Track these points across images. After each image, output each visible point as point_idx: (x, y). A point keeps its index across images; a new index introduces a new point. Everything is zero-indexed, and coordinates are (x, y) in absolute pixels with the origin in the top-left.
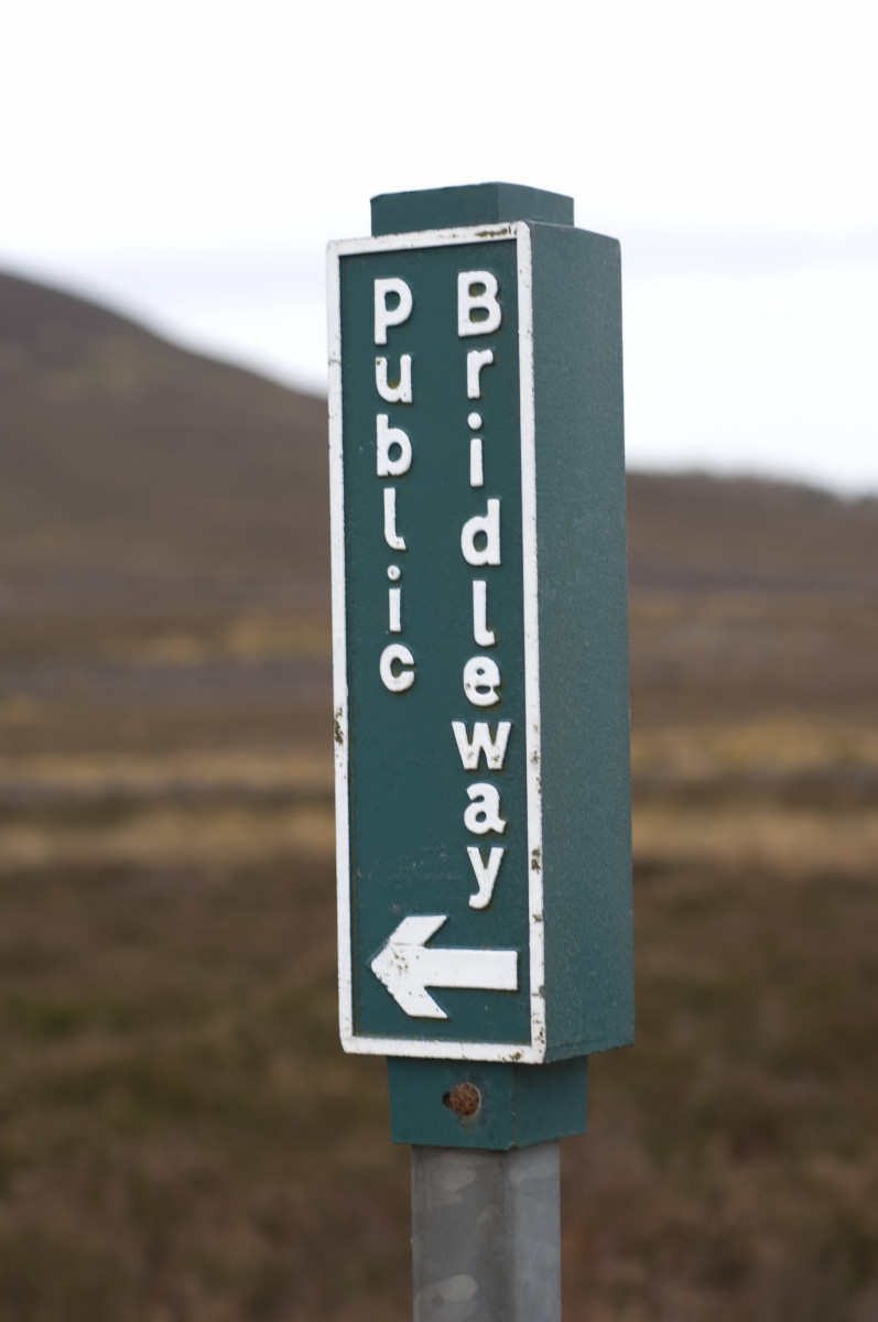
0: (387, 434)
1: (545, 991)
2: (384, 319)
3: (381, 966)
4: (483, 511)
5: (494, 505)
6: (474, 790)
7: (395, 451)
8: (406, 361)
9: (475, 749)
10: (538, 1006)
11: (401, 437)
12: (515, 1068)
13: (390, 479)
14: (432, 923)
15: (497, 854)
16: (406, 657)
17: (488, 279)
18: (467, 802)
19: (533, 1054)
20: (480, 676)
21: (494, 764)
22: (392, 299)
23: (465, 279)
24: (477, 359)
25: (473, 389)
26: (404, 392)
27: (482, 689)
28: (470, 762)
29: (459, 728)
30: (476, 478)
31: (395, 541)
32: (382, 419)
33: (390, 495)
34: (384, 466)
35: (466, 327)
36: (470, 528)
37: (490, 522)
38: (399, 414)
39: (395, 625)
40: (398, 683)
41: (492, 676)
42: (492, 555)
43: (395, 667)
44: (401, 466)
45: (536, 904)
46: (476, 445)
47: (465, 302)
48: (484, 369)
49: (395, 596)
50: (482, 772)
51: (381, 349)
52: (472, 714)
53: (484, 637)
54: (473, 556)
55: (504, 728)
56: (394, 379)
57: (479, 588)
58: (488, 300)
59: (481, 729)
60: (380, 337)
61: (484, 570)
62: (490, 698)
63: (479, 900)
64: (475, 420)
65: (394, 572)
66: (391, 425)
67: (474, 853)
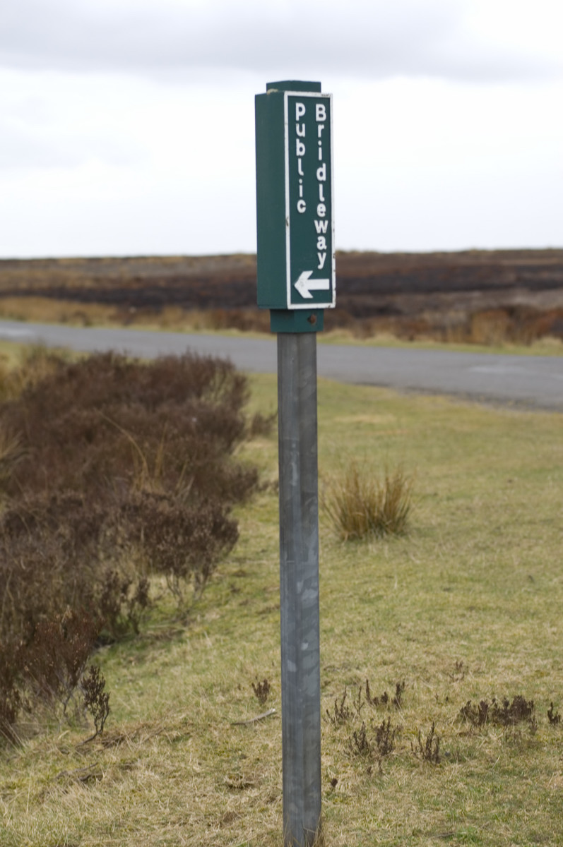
0: (299, 145)
1: (336, 289)
2: (299, 114)
3: (297, 285)
4: (322, 166)
5: (324, 165)
6: (320, 238)
7: (301, 149)
8: (304, 126)
9: (320, 227)
10: (334, 293)
11: (302, 145)
12: (329, 309)
13: (300, 157)
14: (310, 273)
15: (325, 255)
16: (304, 204)
17: (323, 106)
18: (317, 241)
19: (333, 305)
20: (321, 209)
21: (324, 231)
22: (300, 109)
23: (318, 106)
24: (321, 127)
25: (320, 135)
26: (303, 134)
27: (322, 212)
28: (319, 231)
29: (316, 222)
30: (320, 158)
31: (301, 173)
32: (298, 141)
33: (300, 161)
34: (299, 153)
35: (318, 119)
36: (319, 170)
37: (323, 169)
38: (302, 140)
39: (301, 195)
40: (302, 210)
41: (324, 209)
42: (324, 178)
43: (301, 207)
44: (302, 153)
45: (334, 267)
46: (320, 150)
47: (318, 112)
48: (322, 131)
49: (301, 187)
50: (322, 234)
51: (297, 122)
52: (319, 219)
53: (322, 199)
54: (320, 178)
55: (326, 222)
56: (301, 130)
57: (321, 186)
58: (323, 112)
59: (321, 222)
60: (297, 119)
61: (322, 182)
62: (323, 215)
63: (321, 267)
64: (320, 143)
65: (301, 181)
66: (300, 142)
67: (319, 254)
